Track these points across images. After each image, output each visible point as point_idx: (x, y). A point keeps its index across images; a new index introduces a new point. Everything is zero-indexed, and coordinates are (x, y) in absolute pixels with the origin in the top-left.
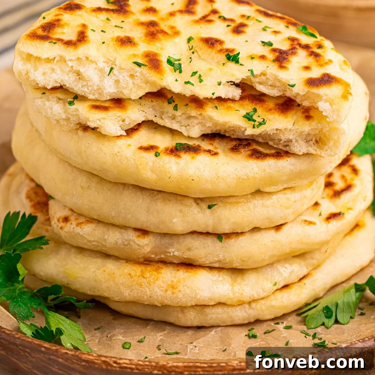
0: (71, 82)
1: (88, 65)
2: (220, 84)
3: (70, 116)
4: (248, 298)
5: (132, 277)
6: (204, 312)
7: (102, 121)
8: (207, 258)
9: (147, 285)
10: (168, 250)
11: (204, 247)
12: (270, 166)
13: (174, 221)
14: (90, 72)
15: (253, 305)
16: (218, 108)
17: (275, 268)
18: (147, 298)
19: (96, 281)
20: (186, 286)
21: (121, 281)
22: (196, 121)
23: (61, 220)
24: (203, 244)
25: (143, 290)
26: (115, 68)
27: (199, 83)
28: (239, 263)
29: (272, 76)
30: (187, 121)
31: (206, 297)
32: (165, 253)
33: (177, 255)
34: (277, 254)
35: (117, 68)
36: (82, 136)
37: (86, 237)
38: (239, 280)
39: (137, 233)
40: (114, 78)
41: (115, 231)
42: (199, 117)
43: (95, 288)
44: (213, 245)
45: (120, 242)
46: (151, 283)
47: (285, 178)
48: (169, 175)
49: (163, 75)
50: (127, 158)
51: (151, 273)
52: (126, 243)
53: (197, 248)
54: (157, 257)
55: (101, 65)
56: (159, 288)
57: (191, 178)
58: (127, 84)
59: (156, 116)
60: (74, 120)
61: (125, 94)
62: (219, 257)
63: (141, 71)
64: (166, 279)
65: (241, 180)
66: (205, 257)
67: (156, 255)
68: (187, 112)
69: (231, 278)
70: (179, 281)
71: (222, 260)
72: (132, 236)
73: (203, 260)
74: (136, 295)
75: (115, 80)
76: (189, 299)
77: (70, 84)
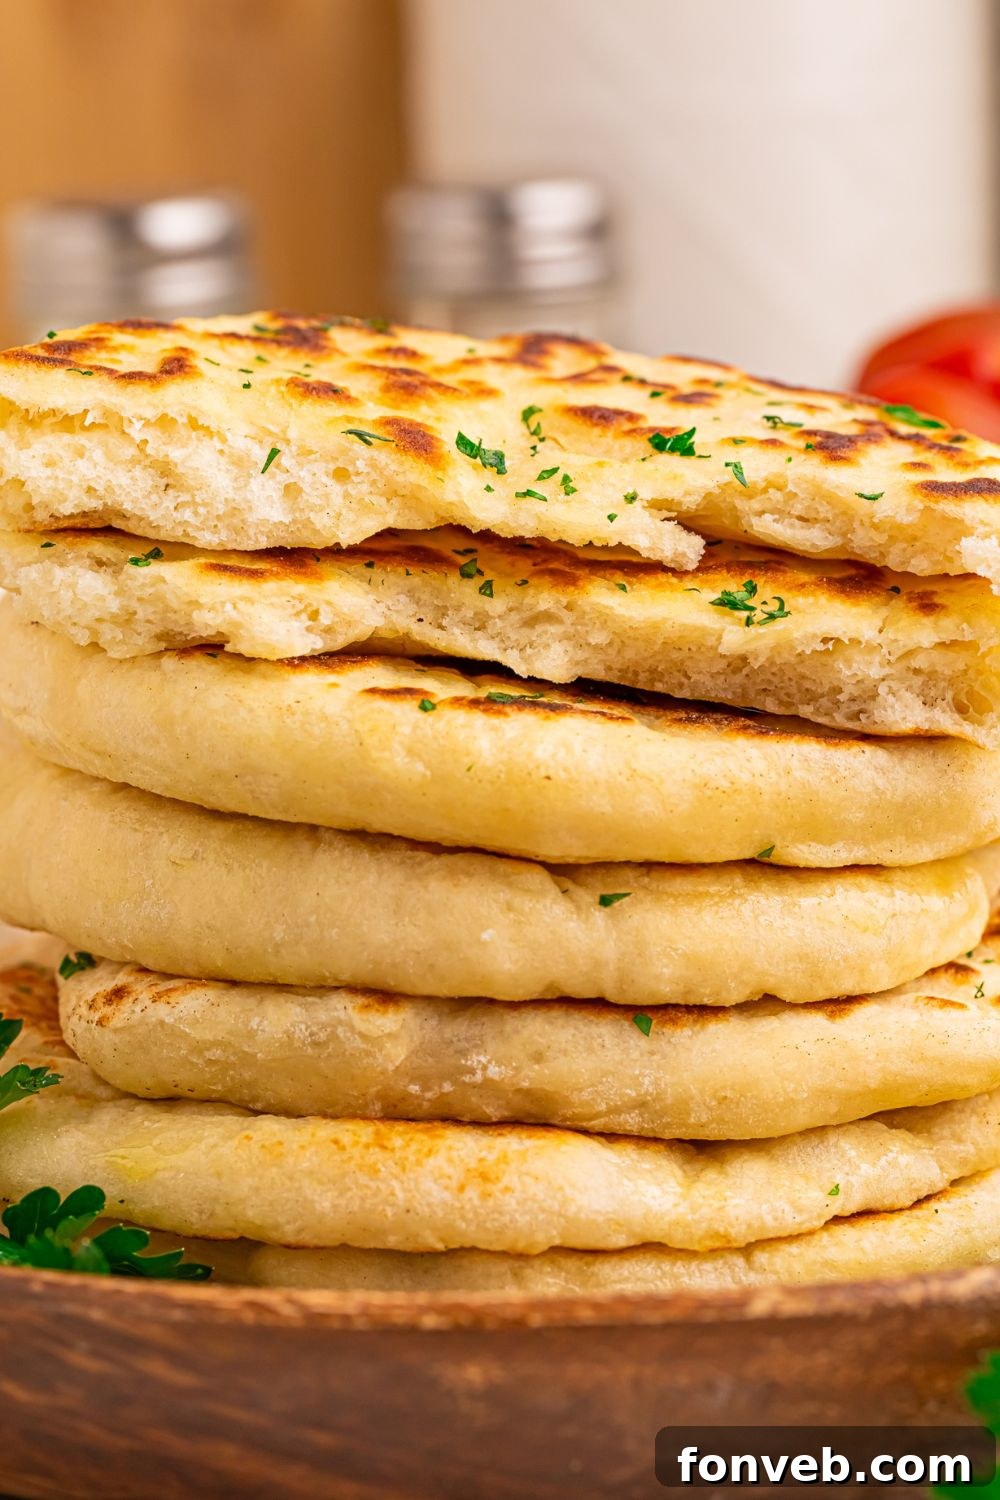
0: (139, 495)
1: (195, 442)
2: (631, 499)
3: (135, 605)
4: (744, 1227)
5: (343, 1148)
6: (593, 1274)
7: (241, 605)
8: (600, 1088)
9: (396, 1170)
10: (467, 1060)
11: (590, 1050)
12: (806, 760)
13: (485, 936)
14: (199, 460)
15: (761, 1257)
16: (628, 588)
17: (833, 1150)
18: (395, 1214)
19: (219, 1175)
20: (527, 1174)
21: (305, 1165)
22: (553, 629)
23: (100, 1001)
24: (586, 1039)
25: (382, 1186)
26: (287, 451)
27: (563, 496)
28: (710, 1109)
29: (804, 486)
30: (526, 631)
31: (598, 1212)
32: (456, 1073)
33: (496, 1078)
34: (839, 1086)
35: (291, 451)
36: (174, 671)
37: (187, 1030)
38: (711, 1174)
39: (361, 1000)
40: (283, 478)
41: (286, 1002)
42: (564, 614)
43: (216, 1199)
44: (618, 1045)
45: (301, 1032)
46: (408, 1166)
47: (856, 816)
48: (467, 761)
49: (444, 470)
50: (325, 718)
51: (408, 1137)
52: (322, 1036)
53: (565, 1052)
54: (429, 1095)
55: (239, 442)
56: (435, 1181)
57: (544, 773)
58: (327, 496)
59: (420, 620)
60: (149, 621)
61: (318, 526)
62: (642, 1084)
63: (372, 458)
64: (461, 1153)
65: (709, 793)
66: (592, 1085)
67: (425, 1088)
68: (525, 602)
69: (684, 1171)
70: (504, 1159)
71: (649, 1098)
72: (343, 1009)
73: (586, 1095)
74: (355, 1208)
75: (286, 483)
76: (541, 1217)
77: (135, 501)
